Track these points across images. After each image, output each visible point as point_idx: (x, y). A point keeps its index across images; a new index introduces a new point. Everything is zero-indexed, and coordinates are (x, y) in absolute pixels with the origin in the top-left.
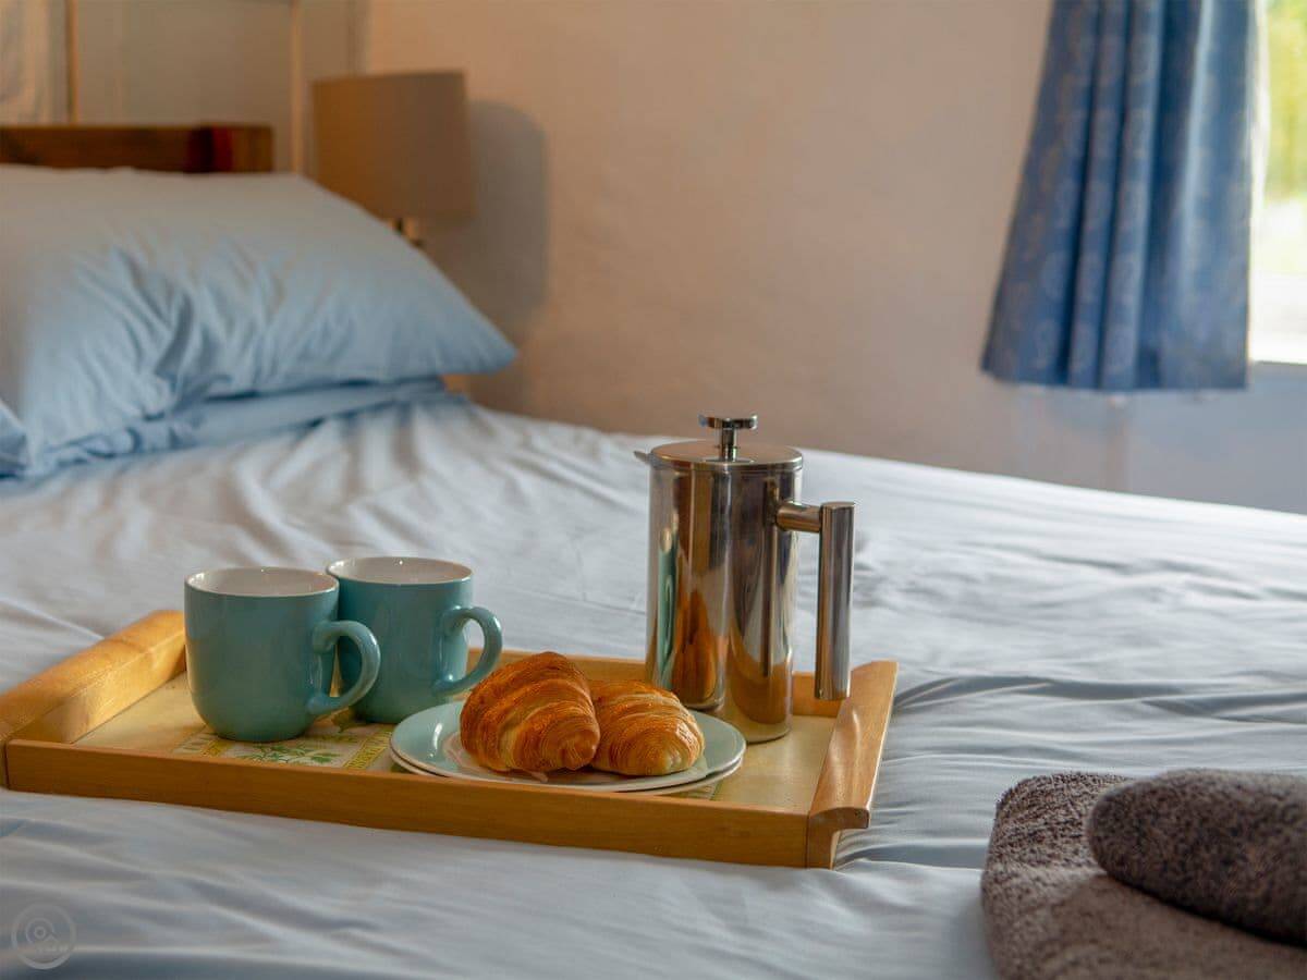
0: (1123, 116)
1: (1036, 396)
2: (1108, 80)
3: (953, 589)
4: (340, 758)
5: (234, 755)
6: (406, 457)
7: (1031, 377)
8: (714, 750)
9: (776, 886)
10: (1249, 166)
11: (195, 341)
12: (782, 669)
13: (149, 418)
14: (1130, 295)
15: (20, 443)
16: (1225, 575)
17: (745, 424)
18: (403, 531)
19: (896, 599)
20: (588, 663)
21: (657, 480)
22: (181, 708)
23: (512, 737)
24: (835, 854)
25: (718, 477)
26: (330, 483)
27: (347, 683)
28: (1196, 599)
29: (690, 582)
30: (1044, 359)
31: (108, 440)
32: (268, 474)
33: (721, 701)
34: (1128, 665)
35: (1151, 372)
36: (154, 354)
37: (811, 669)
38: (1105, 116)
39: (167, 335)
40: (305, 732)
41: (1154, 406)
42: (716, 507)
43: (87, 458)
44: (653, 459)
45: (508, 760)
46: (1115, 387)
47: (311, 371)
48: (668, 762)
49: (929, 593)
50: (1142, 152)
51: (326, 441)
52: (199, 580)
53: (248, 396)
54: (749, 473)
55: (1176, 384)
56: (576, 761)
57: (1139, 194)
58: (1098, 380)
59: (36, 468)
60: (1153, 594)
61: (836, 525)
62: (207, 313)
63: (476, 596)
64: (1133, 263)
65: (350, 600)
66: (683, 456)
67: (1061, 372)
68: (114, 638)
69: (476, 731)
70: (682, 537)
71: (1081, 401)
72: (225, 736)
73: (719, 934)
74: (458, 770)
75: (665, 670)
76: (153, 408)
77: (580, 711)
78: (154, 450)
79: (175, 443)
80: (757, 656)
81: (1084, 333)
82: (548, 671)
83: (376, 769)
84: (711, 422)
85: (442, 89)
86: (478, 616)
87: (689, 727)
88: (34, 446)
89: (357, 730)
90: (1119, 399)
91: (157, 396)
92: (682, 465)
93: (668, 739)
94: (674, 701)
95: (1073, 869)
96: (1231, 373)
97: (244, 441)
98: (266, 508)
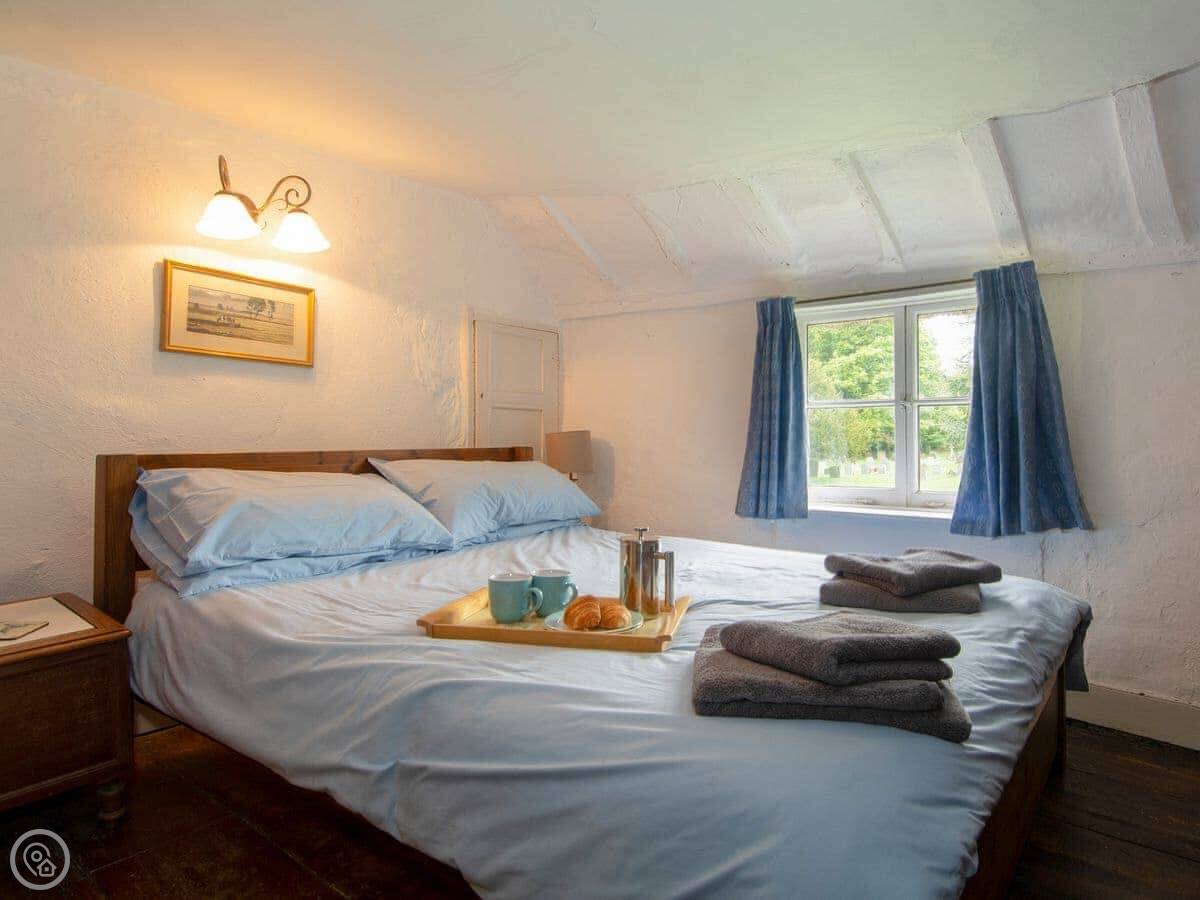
0: (770, 443)
1: (751, 521)
2: (765, 432)
3: (714, 575)
4: (531, 627)
5: (501, 627)
6: (565, 543)
7: (749, 515)
8: (634, 622)
9: (644, 658)
10: (805, 455)
11: (505, 509)
12: (657, 599)
13: (491, 532)
14: (774, 493)
15: (451, 540)
16: (791, 571)
17: (646, 530)
18: (560, 563)
19: (699, 580)
20: (601, 598)
21: (621, 546)
22: (487, 615)
23: (577, 619)
24: (663, 649)
25: (638, 545)
26: (542, 551)
27: (535, 604)
28: (781, 577)
29: (631, 575)
30: (752, 511)
31: (478, 538)
32: (523, 549)
33: (640, 607)
34: (757, 596)
35: (781, 513)
36: (493, 513)
37: (663, 598)
38: (765, 443)
39: (497, 508)
40: (521, 620)
41: (782, 523)
42: (638, 553)
43: (471, 544)
44: (620, 540)
45: (576, 626)
46: (771, 518)
47: (540, 517)
48: (620, 624)
49: (707, 577)
50: (775, 453)
51: (543, 537)
52: (493, 577)
53: (521, 525)
54: (645, 543)
55: (788, 517)
56: (594, 625)
57: (775, 463)
58: (766, 516)
59: (456, 547)
60: (768, 576)
61: (669, 557)
62: (508, 499)
63: (572, 580)
64: (774, 483)
65: (535, 582)
66: (629, 539)
67: (756, 514)
68: (470, 595)
69: (568, 619)
70: (628, 563)
71: (761, 521)
72: (499, 622)
73: (625, 670)
74: (562, 628)
75: (624, 600)
76: (492, 529)
77: (595, 611)
78: (493, 542)
79: (499, 539)
80: (649, 595)
81: (762, 504)
82: (589, 600)
83: (541, 629)
84: (636, 530)
85: (584, 435)
86: (571, 585)
87: (627, 615)
88: (454, 542)
89: (537, 619)
90: (773, 521)
91: (493, 526)
92: (627, 542)
93: (620, 617)
94: (624, 607)
95: (718, 647)
96: (803, 514)
97: (518, 538)
98: (522, 558)
